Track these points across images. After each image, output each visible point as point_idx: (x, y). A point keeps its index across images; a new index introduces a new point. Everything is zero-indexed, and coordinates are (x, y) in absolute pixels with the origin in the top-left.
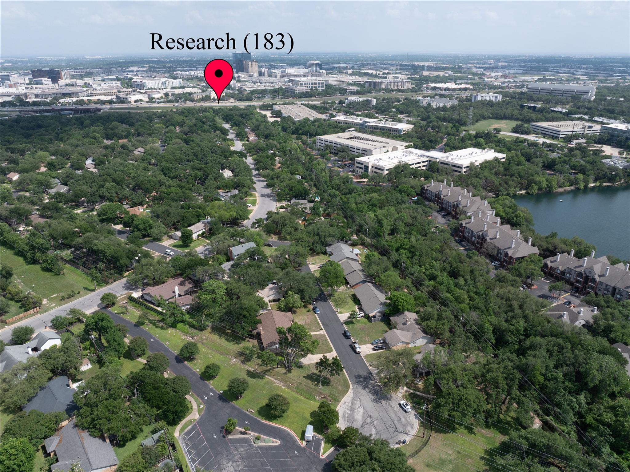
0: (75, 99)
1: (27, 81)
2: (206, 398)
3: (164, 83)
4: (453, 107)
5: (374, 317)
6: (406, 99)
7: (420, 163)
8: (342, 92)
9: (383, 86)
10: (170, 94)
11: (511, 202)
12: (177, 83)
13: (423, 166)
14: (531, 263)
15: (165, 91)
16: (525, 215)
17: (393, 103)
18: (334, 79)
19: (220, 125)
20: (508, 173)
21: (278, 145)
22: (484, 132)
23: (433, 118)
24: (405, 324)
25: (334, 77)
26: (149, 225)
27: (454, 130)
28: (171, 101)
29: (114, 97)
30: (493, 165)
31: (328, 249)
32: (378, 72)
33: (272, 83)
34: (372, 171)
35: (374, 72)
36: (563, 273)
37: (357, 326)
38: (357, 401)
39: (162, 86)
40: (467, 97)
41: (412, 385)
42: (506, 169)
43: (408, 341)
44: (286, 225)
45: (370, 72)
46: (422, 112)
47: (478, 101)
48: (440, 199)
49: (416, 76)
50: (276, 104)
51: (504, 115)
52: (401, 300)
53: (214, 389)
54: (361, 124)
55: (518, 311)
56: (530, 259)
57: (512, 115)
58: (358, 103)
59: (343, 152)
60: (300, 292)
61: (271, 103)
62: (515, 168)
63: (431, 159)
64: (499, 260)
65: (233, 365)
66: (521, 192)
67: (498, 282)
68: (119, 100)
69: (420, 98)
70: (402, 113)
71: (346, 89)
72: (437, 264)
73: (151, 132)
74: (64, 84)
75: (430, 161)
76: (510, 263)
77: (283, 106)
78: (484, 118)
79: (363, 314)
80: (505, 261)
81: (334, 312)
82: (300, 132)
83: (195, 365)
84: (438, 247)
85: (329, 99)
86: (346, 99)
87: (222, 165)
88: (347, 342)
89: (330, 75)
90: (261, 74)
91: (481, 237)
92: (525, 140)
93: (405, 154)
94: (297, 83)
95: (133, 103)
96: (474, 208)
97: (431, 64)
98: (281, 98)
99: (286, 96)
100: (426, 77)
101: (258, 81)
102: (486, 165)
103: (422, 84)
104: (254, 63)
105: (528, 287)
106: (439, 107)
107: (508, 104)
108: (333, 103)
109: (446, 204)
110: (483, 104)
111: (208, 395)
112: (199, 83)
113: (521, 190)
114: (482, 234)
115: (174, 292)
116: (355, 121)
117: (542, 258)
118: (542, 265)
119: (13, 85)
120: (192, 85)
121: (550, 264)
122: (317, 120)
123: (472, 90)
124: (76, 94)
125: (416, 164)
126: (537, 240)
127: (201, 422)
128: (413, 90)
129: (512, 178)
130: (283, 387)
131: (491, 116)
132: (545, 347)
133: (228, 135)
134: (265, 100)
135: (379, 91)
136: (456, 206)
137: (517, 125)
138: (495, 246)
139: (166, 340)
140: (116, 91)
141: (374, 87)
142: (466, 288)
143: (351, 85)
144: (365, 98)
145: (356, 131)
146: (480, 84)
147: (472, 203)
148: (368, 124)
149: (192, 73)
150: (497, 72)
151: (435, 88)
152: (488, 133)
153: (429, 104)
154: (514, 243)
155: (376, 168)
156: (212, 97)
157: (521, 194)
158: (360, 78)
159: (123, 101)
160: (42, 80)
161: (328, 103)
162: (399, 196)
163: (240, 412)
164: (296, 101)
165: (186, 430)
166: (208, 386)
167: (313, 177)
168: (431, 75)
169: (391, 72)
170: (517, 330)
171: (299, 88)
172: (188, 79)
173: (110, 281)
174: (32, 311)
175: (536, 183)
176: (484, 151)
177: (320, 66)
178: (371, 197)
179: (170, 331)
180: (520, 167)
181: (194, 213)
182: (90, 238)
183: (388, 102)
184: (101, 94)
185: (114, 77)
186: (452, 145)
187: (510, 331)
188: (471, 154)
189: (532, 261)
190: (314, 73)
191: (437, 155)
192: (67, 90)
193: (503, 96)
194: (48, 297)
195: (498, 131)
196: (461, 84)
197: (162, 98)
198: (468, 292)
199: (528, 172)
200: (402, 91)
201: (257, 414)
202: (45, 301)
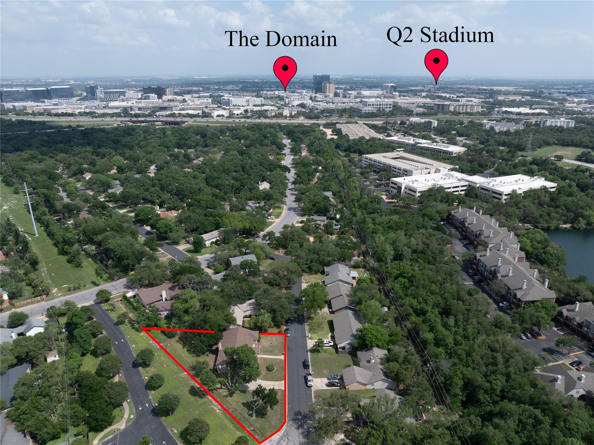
0: (168, 113)
1: (140, 97)
2: (140, 409)
3: (248, 101)
4: (517, 132)
5: (344, 348)
6: (470, 122)
7: (458, 187)
8: (408, 113)
9: (452, 109)
10: (249, 111)
11: (544, 236)
12: (258, 101)
13: (461, 191)
14: (541, 310)
15: (245, 108)
16: (556, 252)
17: (455, 125)
18: (404, 101)
19: (279, 140)
20: (553, 204)
21: (323, 161)
22: (541, 158)
23: (492, 141)
24: (369, 362)
25: (406, 99)
26: (170, 229)
27: (510, 155)
28: (248, 117)
29: (200, 112)
30: (538, 194)
31: (326, 269)
32: (452, 95)
33: (344, 103)
34: (406, 193)
35: (448, 96)
36: (580, 325)
37: (322, 355)
38: (284, 441)
39: (245, 104)
40: (536, 122)
41: (352, 433)
42: (552, 200)
43: (365, 382)
44: (294, 240)
45: (444, 95)
46: (481, 136)
47: (546, 127)
48: (465, 227)
49: (490, 100)
50: (339, 123)
51: (572, 141)
52: (370, 335)
53: (152, 401)
54: (412, 145)
55: (501, 367)
56: (542, 304)
57: (582, 142)
58: (418, 124)
59: (384, 171)
60: (273, 311)
61: (334, 122)
62: (564, 199)
63: (471, 184)
64: (508, 301)
65: (182, 378)
66: (564, 226)
67: (494, 327)
68: (204, 115)
69: (485, 121)
70: (461, 135)
71: (413, 111)
72: (432, 299)
73: (216, 143)
74: (167, 100)
75: (470, 186)
76: (518, 306)
77: (345, 125)
78: (548, 144)
79: (332, 344)
80: (513, 303)
81: (305, 337)
82: (352, 150)
83: (147, 372)
84: (440, 278)
85: (391, 120)
86: (408, 120)
87: (264, 177)
88: (303, 372)
89: (402, 97)
90: (336, 95)
91: (493, 273)
92: (587, 169)
93: (444, 177)
94: (365, 104)
95: (215, 118)
96: (497, 240)
97: (511, 89)
98: (348, 118)
99: (352, 116)
100: (501, 101)
101: (331, 101)
102: (531, 194)
103: (493, 108)
104: (331, 85)
105: (533, 336)
106: (502, 131)
107: (580, 130)
108: (395, 123)
109: (470, 232)
110: (551, 130)
111: (143, 405)
112: (279, 102)
113: (565, 223)
114: (495, 270)
115: (161, 296)
116: (407, 141)
117: (556, 305)
118: (555, 314)
119: (126, 100)
120: (272, 103)
121: (565, 313)
122: (373, 139)
123: (546, 115)
124: (170, 108)
125: (454, 187)
126: (556, 283)
127: (124, 433)
128: (483, 114)
129: (557, 209)
130: (218, 411)
131: (556, 142)
132: (516, 418)
133: (284, 150)
134: (332, 118)
135: (446, 113)
136: (478, 236)
137: (583, 153)
138: (506, 285)
139: (135, 342)
140: (204, 106)
141: (442, 109)
142: (453, 329)
143: (420, 107)
144: (427, 120)
145: (404, 151)
146: (558, 109)
147: (496, 233)
148: (420, 145)
149: (277, 92)
150: (581, 97)
151: (506, 112)
152: (546, 160)
153: (492, 128)
154: (525, 284)
155: (410, 190)
156: (284, 114)
157: (565, 228)
158: (431, 101)
159: (205, 115)
160: (149, 96)
161: (390, 123)
162: (421, 219)
163: (164, 430)
164: (359, 120)
165: (106, 440)
166: (148, 396)
167: (342, 194)
168: (507, 100)
169: (465, 95)
170: (492, 389)
171: (365, 108)
172: (271, 98)
173: (116, 278)
174: (39, 298)
175: (584, 217)
176: (533, 179)
177: (394, 88)
178: (391, 219)
179: (143, 334)
180: (570, 199)
181: (213, 221)
182: (109, 237)
183: (450, 125)
184: (190, 109)
185: (208, 94)
186: (501, 170)
187: (483, 389)
188: (516, 181)
189: (543, 307)
190: (389, 95)
191: (478, 180)
192: (166, 104)
193: (577, 122)
194: (58, 286)
195: (560, 158)
196: (536, 109)
197: (241, 114)
198: (456, 333)
199: (578, 204)
200: (470, 114)
201: (179, 435)
202: (55, 290)
